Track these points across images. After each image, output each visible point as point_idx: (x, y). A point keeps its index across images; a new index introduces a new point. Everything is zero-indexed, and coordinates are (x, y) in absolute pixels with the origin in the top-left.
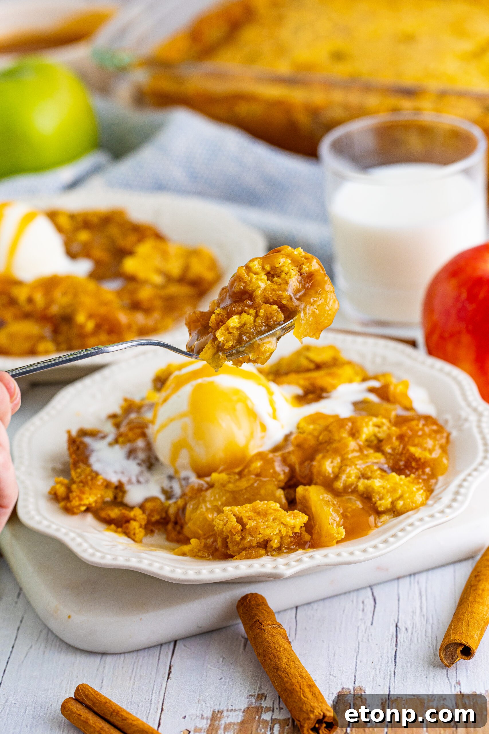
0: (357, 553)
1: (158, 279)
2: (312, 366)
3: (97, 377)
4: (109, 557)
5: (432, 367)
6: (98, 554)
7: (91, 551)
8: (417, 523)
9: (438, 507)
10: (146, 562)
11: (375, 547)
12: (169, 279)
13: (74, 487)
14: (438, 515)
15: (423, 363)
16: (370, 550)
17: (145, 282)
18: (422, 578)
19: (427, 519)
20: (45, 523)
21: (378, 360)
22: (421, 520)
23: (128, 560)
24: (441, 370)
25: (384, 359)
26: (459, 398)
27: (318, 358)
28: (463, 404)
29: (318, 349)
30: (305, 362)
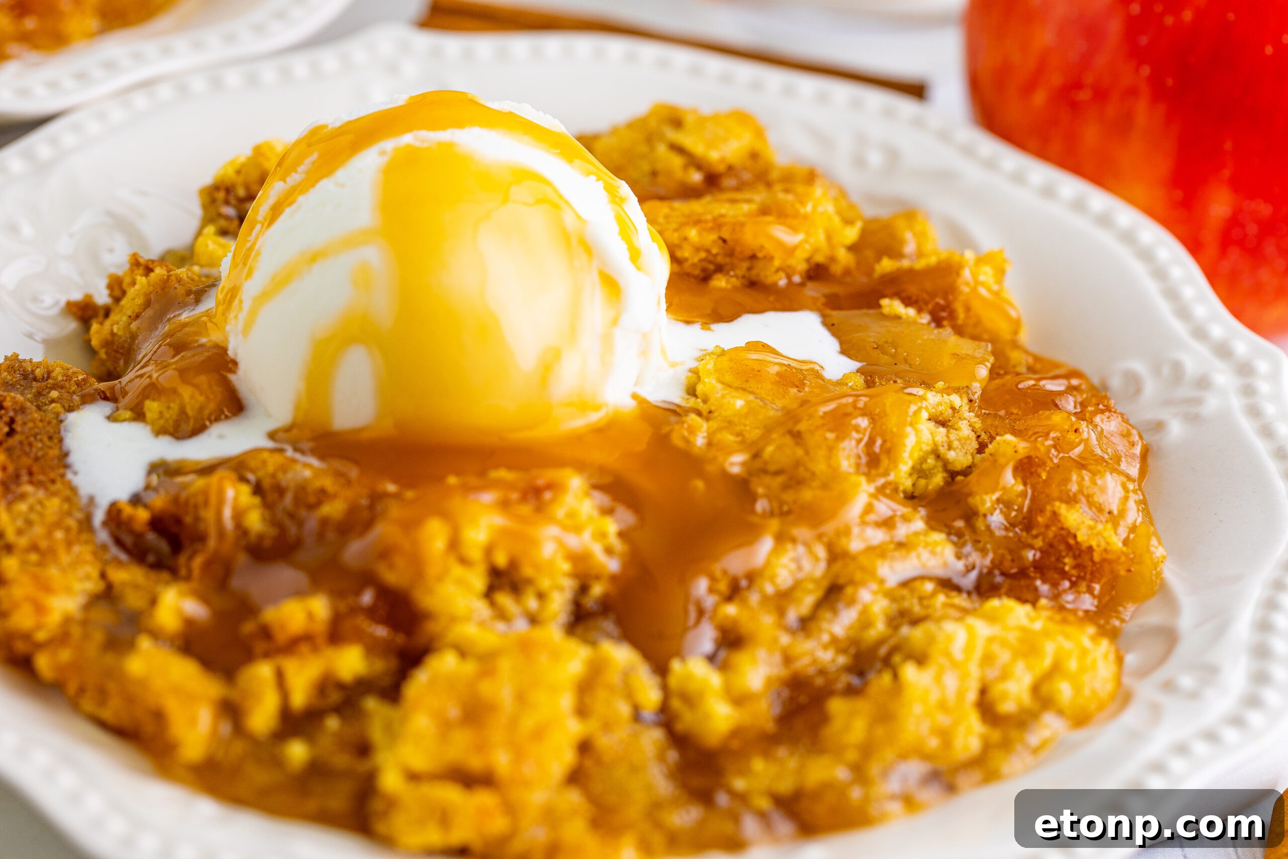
2: (696, 177)
5: (1048, 192)
7: (117, 825)
14: (1230, 734)
19: (1201, 748)
21: (875, 159)
22: (1182, 749)
24: (1079, 206)
25: (893, 155)
26: (1164, 308)
27: (714, 156)
28: (1179, 328)
29: (703, 121)
30: (677, 161)
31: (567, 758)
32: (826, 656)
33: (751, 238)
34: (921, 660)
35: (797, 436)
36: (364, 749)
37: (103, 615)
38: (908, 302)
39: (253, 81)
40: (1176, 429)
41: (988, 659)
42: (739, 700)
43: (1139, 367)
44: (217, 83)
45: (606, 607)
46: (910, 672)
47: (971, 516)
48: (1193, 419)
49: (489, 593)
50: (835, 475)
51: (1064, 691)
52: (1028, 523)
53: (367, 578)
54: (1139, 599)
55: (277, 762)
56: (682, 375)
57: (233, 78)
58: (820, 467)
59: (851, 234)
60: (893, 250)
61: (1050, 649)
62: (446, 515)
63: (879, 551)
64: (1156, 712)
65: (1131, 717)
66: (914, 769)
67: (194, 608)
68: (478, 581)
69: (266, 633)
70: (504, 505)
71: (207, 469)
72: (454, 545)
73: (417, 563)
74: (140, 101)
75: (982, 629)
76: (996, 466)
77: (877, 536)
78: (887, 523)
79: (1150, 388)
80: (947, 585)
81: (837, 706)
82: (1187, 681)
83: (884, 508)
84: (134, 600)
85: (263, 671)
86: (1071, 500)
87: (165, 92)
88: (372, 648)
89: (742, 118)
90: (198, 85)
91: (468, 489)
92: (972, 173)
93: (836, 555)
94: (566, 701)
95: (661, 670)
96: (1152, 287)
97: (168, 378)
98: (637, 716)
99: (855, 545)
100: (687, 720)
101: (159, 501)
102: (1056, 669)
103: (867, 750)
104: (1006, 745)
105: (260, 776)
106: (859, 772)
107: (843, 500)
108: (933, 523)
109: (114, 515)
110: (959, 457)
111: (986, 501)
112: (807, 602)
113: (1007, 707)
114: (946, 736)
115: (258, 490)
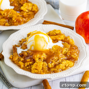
0: (64, 75)
1: (27, 11)
3: (17, 32)
4: (21, 73)
5: (77, 35)
6: (19, 72)
7: (18, 71)
8: (75, 70)
9: (78, 66)
10: (28, 74)
11: (67, 74)
12: (29, 10)
13: (14, 57)
14: (78, 68)
15: (75, 34)
16: (67, 75)
17: (25, 11)
18: (74, 76)
19: (76, 69)
20: (9, 64)
21: (67, 33)
22: (75, 69)
23: (24, 73)
24: (79, 36)
26: (82, 43)
27: (57, 33)
28: (83, 44)
29: (57, 31)
30: (55, 33)
31: (42, 68)
32: (57, 63)
33: (57, 39)
34: (62, 64)
35: (57, 51)
36: (31, 67)
37: (18, 60)
38: (66, 42)
39: (31, 27)
40: (81, 50)
41: (66, 64)
42: (52, 65)
43: (80, 46)
44: (29, 27)
45: (45, 60)
46: (61, 64)
47: (67, 55)
48: (82, 50)
49: (39, 59)
50: (59, 53)
51: (70, 65)
52: (70, 56)
53: (32, 58)
54: (76, 60)
55: (27, 68)
56: (52, 47)
57: (30, 27)
58: (58, 53)
59: (64, 38)
60: (67, 39)
61: (69, 63)
62: (36, 55)
63: (61, 57)
64: (75, 67)
65: (73, 67)
66: (61, 69)
67: (23, 59)
68: (38, 59)
69: (27, 61)
70: (40, 54)
71: (25, 52)
72: (37, 57)
73: (35, 58)
74: (25, 29)
75: (65, 62)
76: (69, 53)
77: (61, 56)
78: (62, 56)
79: (80, 48)
80: (65, 59)
81: (57, 66)
82: (77, 65)
83: (62, 55)
84: (20, 59)
85: (26, 63)
86: (73, 55)
87: (26, 28)
88: (32, 62)
89: (59, 30)
90: (28, 28)
91: (38, 54)
92: (73, 34)
93: (58, 58)
94: (42, 65)
95: (48, 64)
96: (82, 41)
97: (23, 46)
98: (46, 66)
99: (60, 57)
100: (49, 66)
101: (22, 53)
102: (70, 64)
103: (58, 68)
104: (66, 68)
105: (26, 69)
106: (57, 70)
107: (59, 54)
108: (65, 56)
109: (19, 54)
110: (67, 52)
111: (68, 55)
112: (56, 60)
113: (66, 66)
114: (63, 68)
115: (27, 53)
